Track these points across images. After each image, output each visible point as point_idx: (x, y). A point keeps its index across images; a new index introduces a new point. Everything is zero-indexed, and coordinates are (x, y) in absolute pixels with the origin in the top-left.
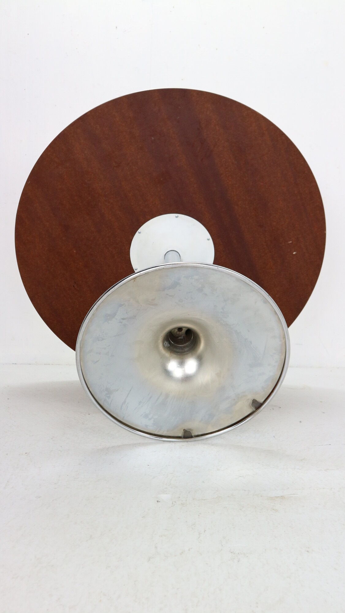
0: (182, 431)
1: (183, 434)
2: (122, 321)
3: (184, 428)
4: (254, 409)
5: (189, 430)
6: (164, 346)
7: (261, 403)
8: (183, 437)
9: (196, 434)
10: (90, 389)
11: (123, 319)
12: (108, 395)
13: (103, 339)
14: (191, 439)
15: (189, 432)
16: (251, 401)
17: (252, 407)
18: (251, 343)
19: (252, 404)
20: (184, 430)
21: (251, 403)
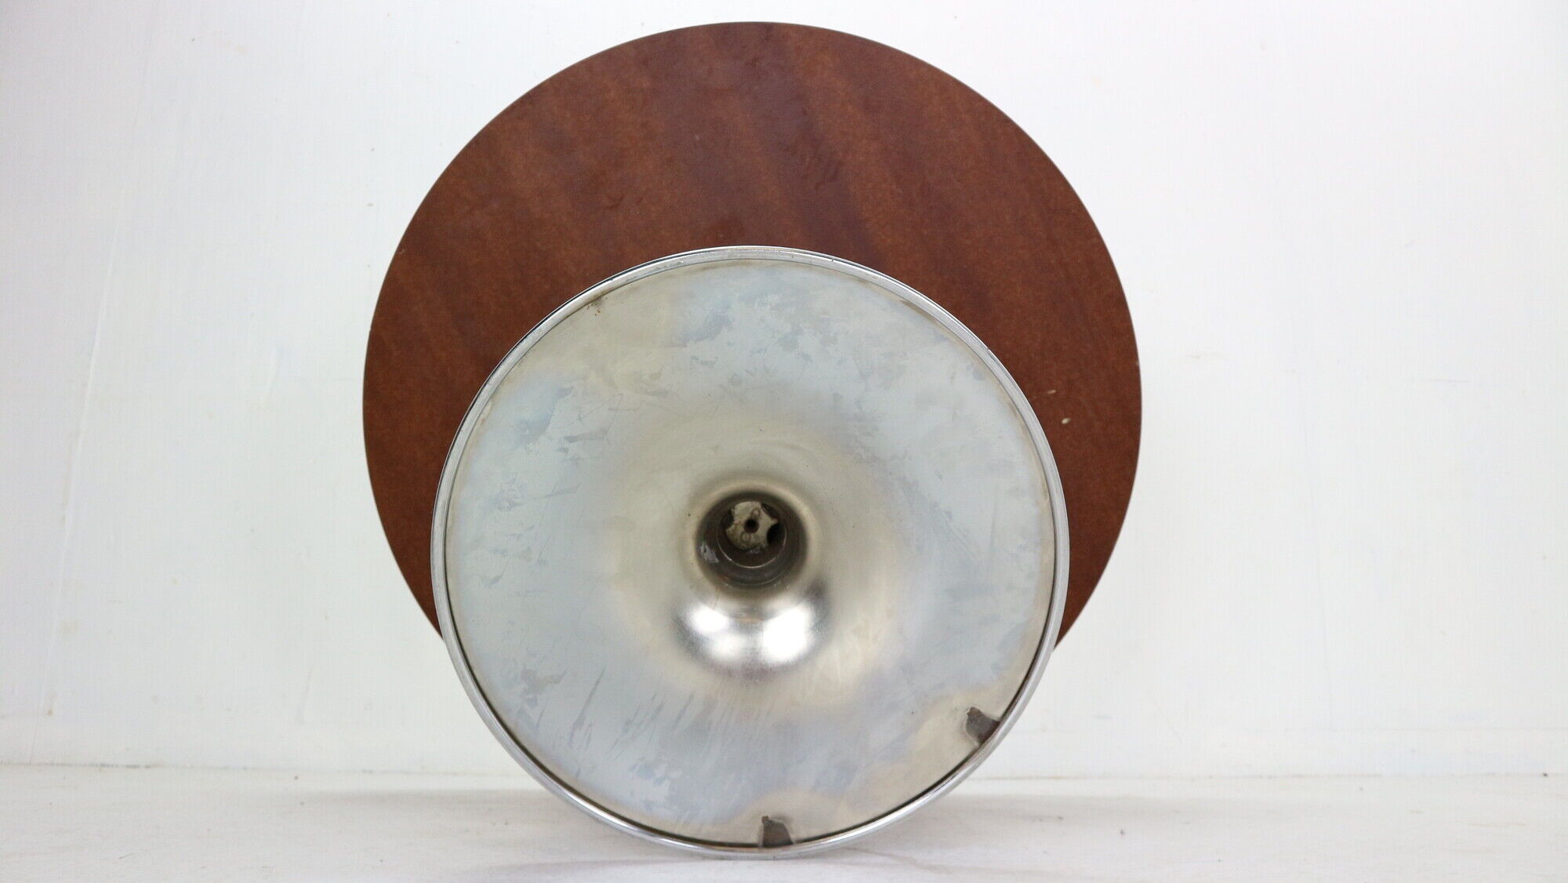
0: (759, 824)
1: (763, 832)
2: (567, 445)
3: (765, 815)
4: (976, 744)
5: (779, 818)
6: (699, 555)
7: (994, 721)
8: (761, 843)
9: (804, 835)
10: (475, 672)
11: (571, 439)
12: (531, 696)
13: (513, 505)
14: (786, 848)
15: (782, 826)
16: (963, 716)
17: (968, 735)
18: (949, 514)
19: (968, 724)
20: (765, 819)
21: (965, 722)
